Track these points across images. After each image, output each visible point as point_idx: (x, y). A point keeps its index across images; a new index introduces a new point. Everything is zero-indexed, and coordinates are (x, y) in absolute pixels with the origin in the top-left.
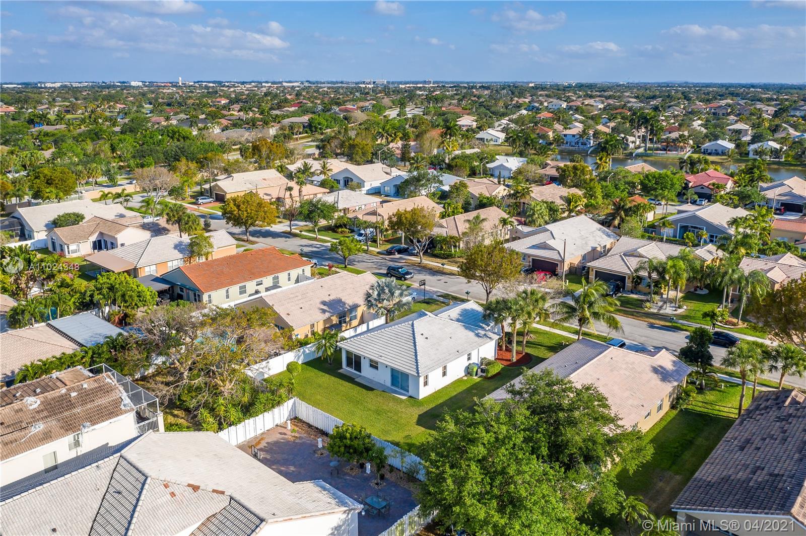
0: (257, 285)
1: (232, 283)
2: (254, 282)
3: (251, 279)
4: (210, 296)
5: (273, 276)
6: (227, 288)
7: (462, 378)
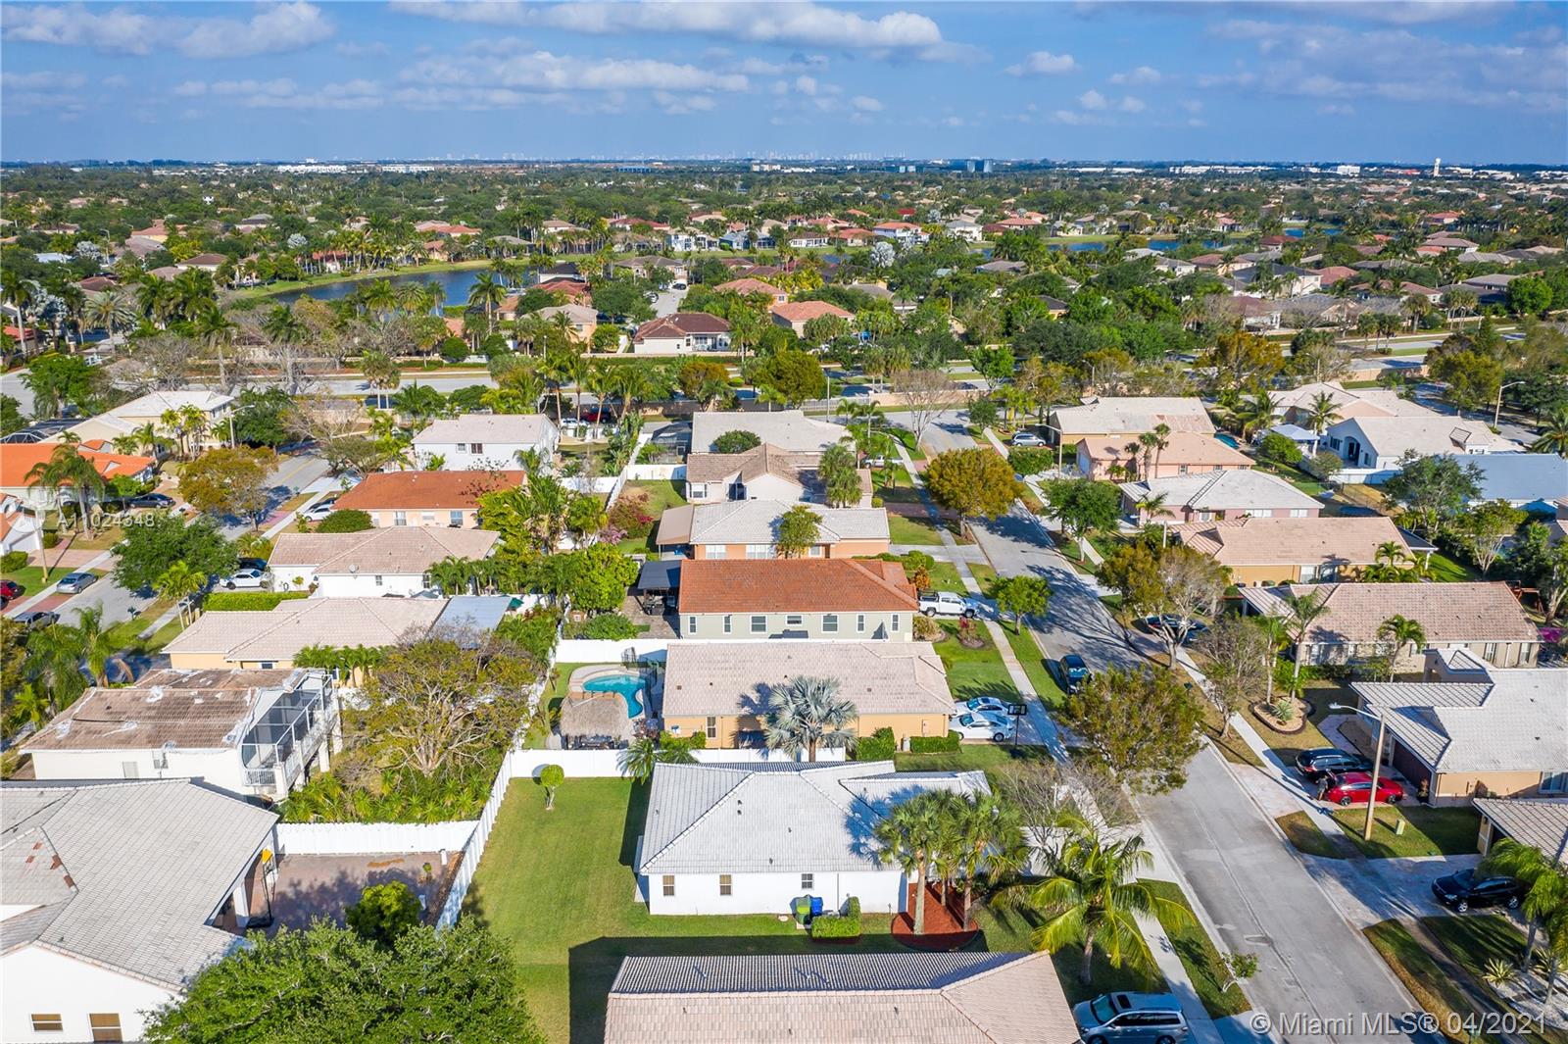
0: (789, 622)
1: (740, 608)
2: (784, 616)
3: (777, 609)
4: (693, 620)
5: (826, 613)
6: (727, 614)
7: (778, 915)
